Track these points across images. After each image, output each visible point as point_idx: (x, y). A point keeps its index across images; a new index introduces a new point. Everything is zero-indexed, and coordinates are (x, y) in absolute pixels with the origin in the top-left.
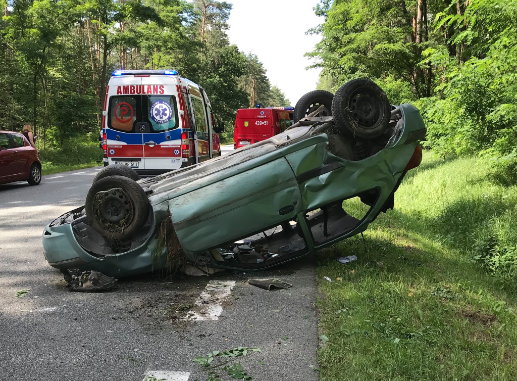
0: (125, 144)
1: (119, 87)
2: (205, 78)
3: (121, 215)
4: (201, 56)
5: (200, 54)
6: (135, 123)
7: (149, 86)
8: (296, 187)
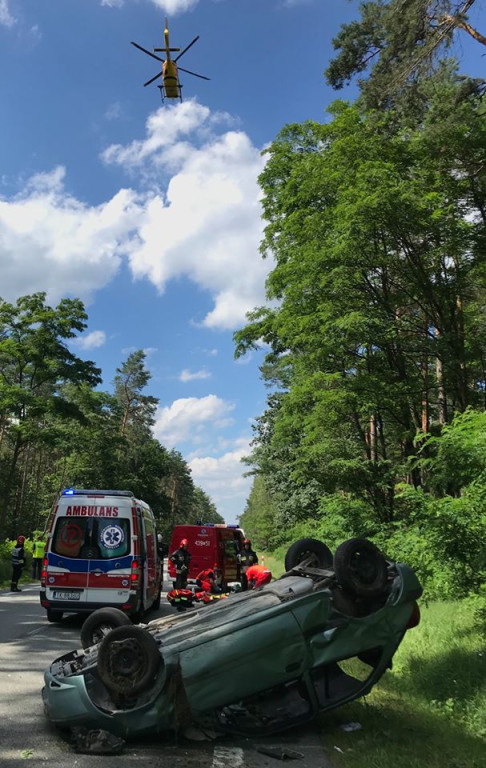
0: (68, 571)
1: (69, 508)
2: (121, 478)
3: (133, 667)
4: (119, 453)
5: (118, 452)
6: (81, 548)
7: (102, 508)
8: (303, 643)
